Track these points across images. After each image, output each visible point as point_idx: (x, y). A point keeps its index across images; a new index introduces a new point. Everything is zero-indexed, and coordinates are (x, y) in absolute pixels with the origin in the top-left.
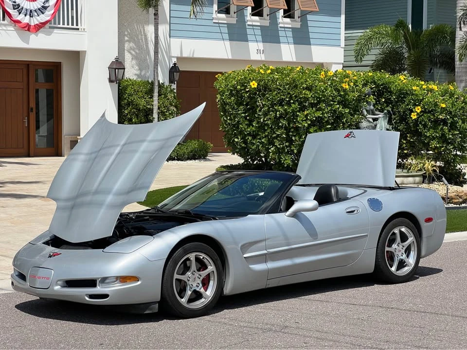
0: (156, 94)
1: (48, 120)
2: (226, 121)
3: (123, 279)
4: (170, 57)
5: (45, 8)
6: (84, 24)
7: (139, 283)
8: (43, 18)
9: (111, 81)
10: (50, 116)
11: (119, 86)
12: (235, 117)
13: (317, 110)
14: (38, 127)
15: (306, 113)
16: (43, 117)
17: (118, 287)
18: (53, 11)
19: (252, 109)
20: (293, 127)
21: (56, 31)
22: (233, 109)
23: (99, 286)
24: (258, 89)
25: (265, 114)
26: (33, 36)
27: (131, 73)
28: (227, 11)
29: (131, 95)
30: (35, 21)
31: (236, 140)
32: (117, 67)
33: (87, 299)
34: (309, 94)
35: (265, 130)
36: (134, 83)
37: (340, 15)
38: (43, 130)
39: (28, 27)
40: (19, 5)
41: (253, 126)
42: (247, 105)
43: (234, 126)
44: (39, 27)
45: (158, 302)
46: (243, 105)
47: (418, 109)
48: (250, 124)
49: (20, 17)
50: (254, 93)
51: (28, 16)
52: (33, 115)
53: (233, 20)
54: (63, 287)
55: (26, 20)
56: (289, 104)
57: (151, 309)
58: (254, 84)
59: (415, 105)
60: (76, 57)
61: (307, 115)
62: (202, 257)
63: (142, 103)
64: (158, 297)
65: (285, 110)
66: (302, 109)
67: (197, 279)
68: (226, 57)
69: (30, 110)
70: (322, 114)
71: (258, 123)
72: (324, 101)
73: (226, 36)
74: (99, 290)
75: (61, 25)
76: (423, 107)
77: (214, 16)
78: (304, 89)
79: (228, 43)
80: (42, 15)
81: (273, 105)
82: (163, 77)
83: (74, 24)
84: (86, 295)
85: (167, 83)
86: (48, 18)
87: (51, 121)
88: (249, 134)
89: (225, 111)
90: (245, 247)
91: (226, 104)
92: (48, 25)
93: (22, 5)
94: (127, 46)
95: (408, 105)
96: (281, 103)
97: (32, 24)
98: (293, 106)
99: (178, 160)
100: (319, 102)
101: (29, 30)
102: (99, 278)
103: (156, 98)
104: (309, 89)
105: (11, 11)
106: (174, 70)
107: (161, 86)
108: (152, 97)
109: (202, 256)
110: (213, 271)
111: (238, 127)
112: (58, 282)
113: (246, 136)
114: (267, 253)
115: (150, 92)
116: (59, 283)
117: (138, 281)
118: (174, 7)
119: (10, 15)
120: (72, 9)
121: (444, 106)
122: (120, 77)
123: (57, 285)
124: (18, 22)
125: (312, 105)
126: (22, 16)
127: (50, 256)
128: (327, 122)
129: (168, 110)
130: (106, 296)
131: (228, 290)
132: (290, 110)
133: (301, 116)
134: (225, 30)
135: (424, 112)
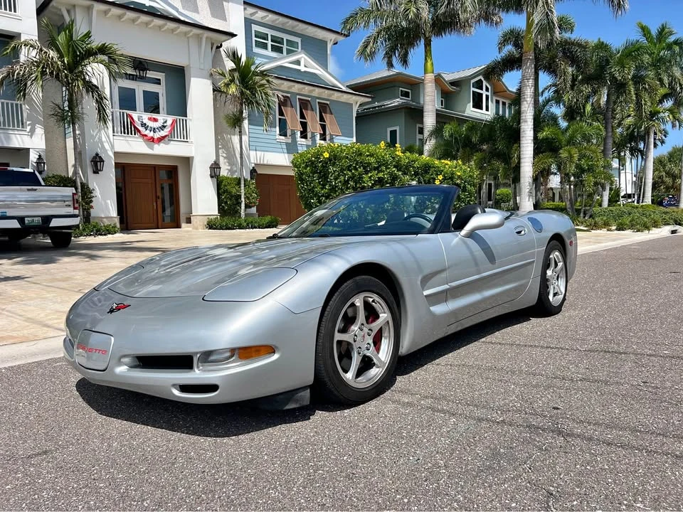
0: (242, 185)
1: (171, 206)
2: (303, 187)
3: (245, 352)
4: (250, 163)
5: (164, 127)
6: (192, 137)
7: (276, 356)
8: (163, 133)
9: (212, 177)
10: (171, 204)
11: (217, 181)
12: (310, 183)
13: (378, 172)
14: (164, 210)
15: (369, 175)
16: (167, 204)
17: (236, 368)
18: (169, 129)
19: (324, 176)
20: (359, 187)
21: (172, 142)
22: (309, 177)
23: (198, 367)
24: (329, 159)
25: (336, 179)
26: (156, 146)
27: (224, 172)
28: (285, 135)
29: (225, 186)
30: (157, 135)
31: (312, 201)
32: (215, 167)
33: (176, 392)
34: (372, 160)
35: (336, 191)
36: (227, 178)
37: (352, 137)
38: (168, 212)
39: (152, 139)
40: (145, 124)
41: (326, 188)
42: (320, 173)
43: (310, 190)
44: (161, 139)
45: (310, 387)
46: (317, 173)
47: (441, 177)
48: (324, 187)
49: (147, 132)
50: (326, 163)
51: (152, 132)
52: (159, 202)
53: (290, 141)
54: (133, 367)
55: (151, 134)
56: (356, 169)
57: (297, 401)
58: (326, 155)
59: (437, 175)
60: (187, 161)
61: (371, 176)
62: (371, 300)
63: (234, 191)
64: (309, 378)
65: (353, 174)
66: (367, 172)
67: (367, 336)
68: (286, 165)
69: (157, 197)
70: (384, 175)
71: (330, 185)
72: (383, 165)
73: (285, 151)
74: (197, 375)
75: (176, 139)
76: (444, 176)
77: (277, 137)
78: (368, 156)
79: (286, 155)
80: (162, 131)
81: (342, 170)
82: (247, 175)
83: (185, 138)
84: (174, 386)
85: (249, 179)
86: (167, 134)
87: (172, 208)
88: (323, 196)
89: (302, 180)
90: (426, 281)
91: (302, 174)
92: (166, 139)
93: (147, 124)
94: (220, 151)
95: (432, 175)
96: (349, 168)
97: (155, 137)
98: (359, 170)
99: (259, 228)
100: (380, 166)
101: (153, 141)
102: (197, 353)
103: (243, 188)
104: (371, 155)
105: (140, 128)
106: (253, 171)
107: (245, 180)
108: (240, 187)
109: (373, 298)
110: (388, 322)
111: (313, 191)
112: (122, 360)
113: (319, 197)
114: (448, 289)
115: (239, 184)
116: (126, 360)
117: (274, 352)
118: (251, 127)
119: (139, 131)
120: (183, 130)
121: (459, 174)
122: (218, 174)
123: (120, 363)
124: (146, 136)
125: (375, 169)
126: (148, 131)
127: (111, 311)
128: (386, 181)
129: (251, 195)
130: (212, 388)
131: (405, 348)
132: (357, 174)
133: (366, 178)
134: (285, 147)
135: (445, 179)
